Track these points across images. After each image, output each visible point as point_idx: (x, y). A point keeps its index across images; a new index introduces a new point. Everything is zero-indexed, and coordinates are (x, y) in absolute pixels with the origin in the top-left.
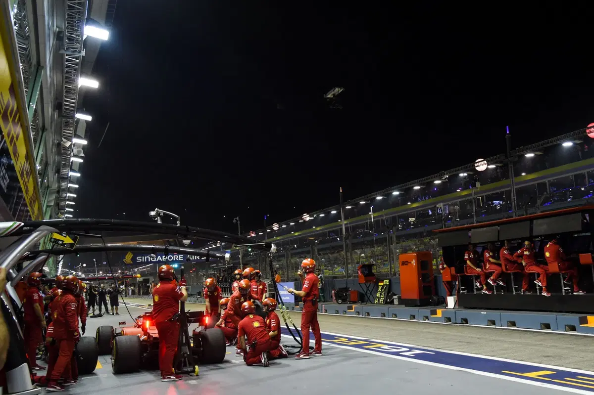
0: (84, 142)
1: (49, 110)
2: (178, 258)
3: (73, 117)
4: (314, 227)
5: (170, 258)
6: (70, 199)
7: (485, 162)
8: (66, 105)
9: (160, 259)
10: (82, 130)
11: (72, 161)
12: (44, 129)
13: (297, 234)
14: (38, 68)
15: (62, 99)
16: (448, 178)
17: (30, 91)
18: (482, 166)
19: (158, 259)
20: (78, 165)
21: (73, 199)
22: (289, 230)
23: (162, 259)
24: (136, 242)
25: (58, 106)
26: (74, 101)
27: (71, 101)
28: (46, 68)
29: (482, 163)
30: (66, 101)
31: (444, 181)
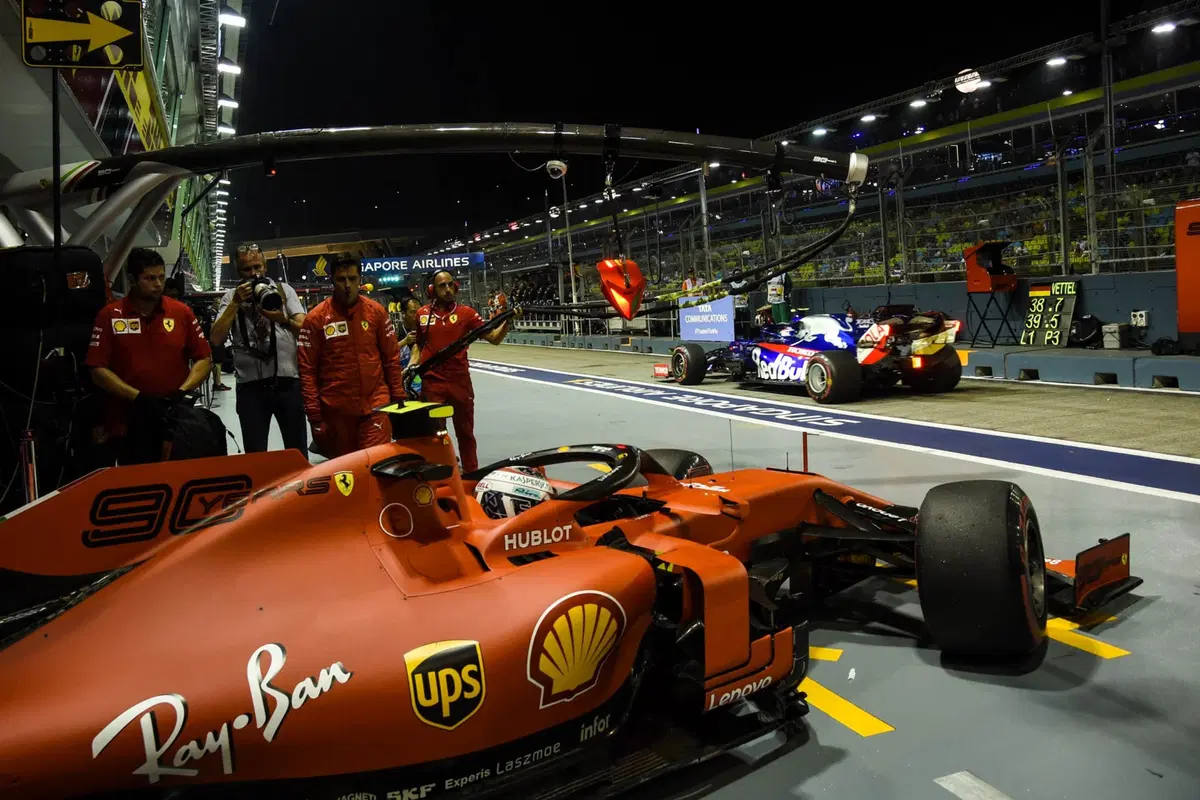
0: (235, 105)
1: (182, 63)
2: (399, 266)
3: (214, 72)
4: (625, 211)
5: (387, 266)
6: (222, 198)
7: (976, 74)
8: (204, 55)
9: (371, 268)
10: (229, 89)
11: (221, 107)
12: (177, 92)
13: (593, 223)
14: (164, 9)
15: (198, 47)
16: (941, 96)
17: (157, 43)
18: (970, 83)
19: (367, 268)
20: (231, 115)
21: (224, 207)
22: (577, 217)
23: (373, 266)
24: (325, 246)
25: (194, 56)
26: (214, 49)
27: (210, 48)
28: (175, 9)
29: (969, 76)
30: (204, 49)
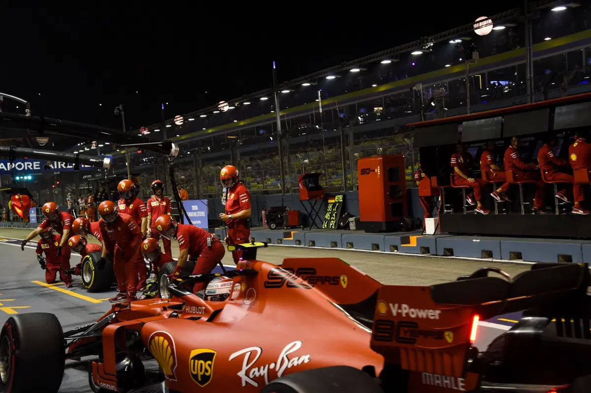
2: (32, 167)
4: (235, 121)
5: (20, 166)
7: (490, 21)
13: (210, 131)
16: (432, 47)
18: (484, 28)
23: (6, 166)
29: (485, 23)
31: (427, 51)
